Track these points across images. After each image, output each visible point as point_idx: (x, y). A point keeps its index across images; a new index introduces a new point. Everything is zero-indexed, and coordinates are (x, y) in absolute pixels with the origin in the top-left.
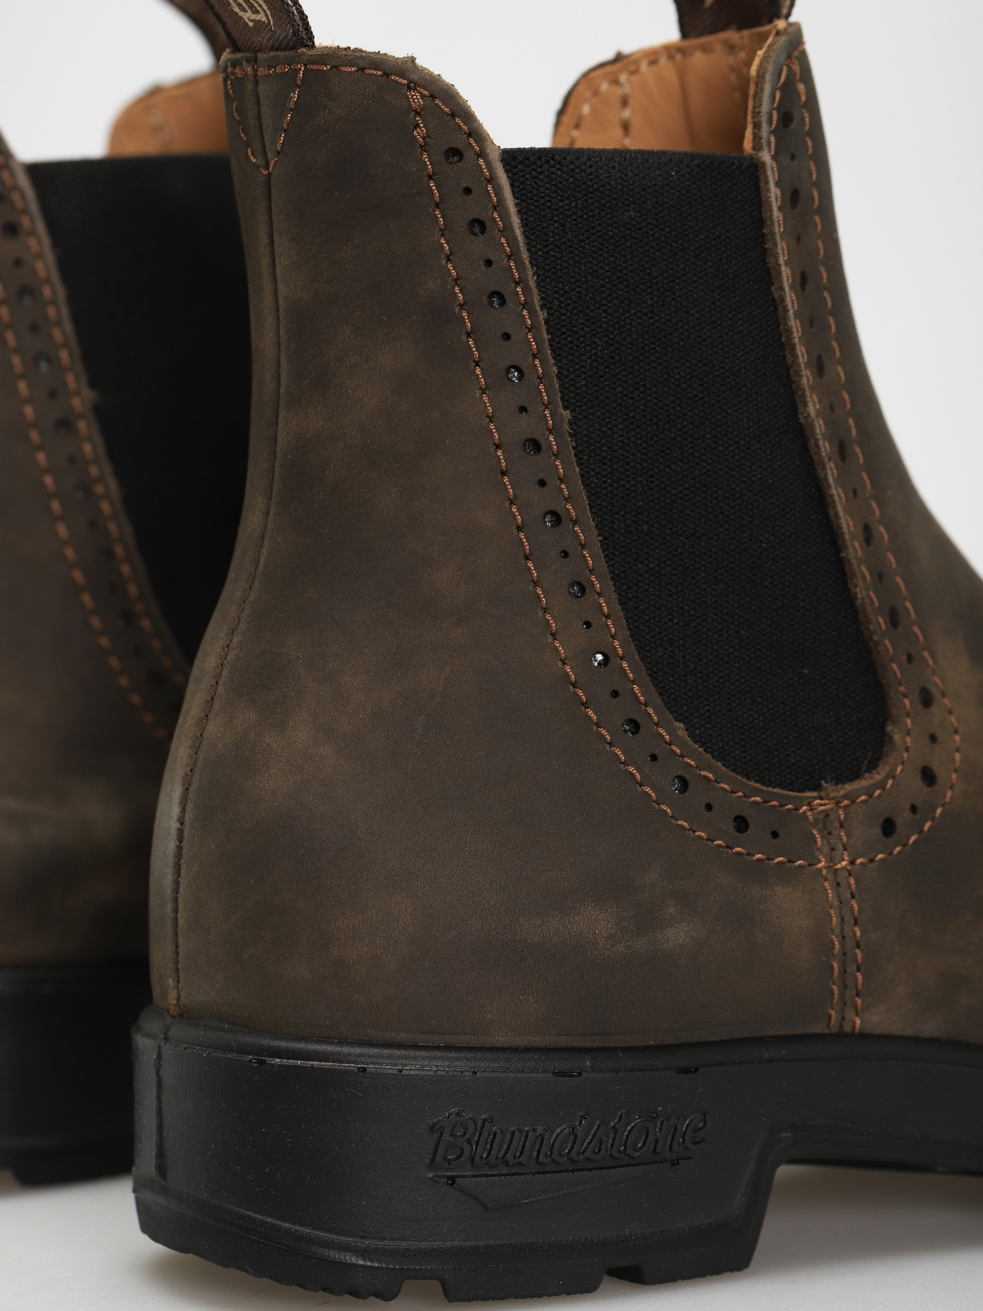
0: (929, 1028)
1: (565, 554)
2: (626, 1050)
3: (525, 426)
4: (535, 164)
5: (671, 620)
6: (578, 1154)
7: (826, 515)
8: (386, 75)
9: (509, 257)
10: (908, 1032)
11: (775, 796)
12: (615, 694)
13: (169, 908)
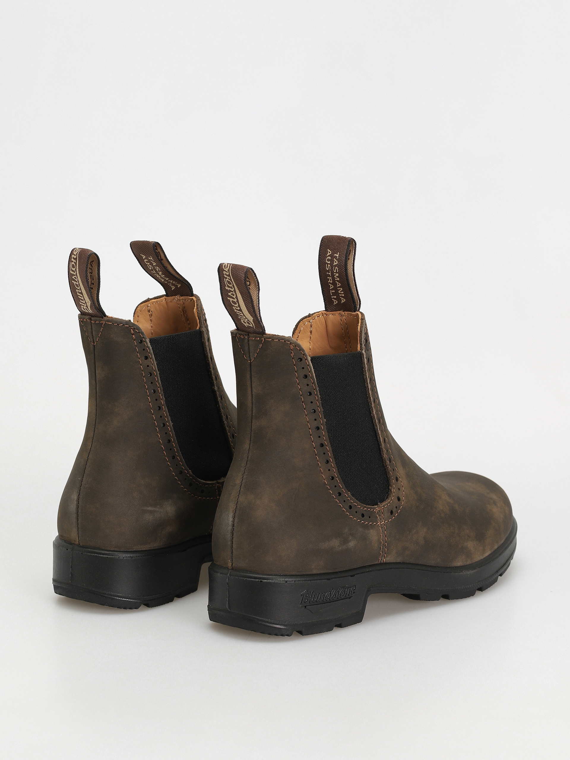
0: (399, 560)
1: (324, 454)
2: (340, 572)
3: (315, 424)
4: (317, 360)
5: (345, 467)
6: (331, 598)
7: (377, 437)
8: (285, 341)
9: (312, 383)
10: (394, 562)
11: (369, 508)
12: (335, 486)
13: (229, 543)
